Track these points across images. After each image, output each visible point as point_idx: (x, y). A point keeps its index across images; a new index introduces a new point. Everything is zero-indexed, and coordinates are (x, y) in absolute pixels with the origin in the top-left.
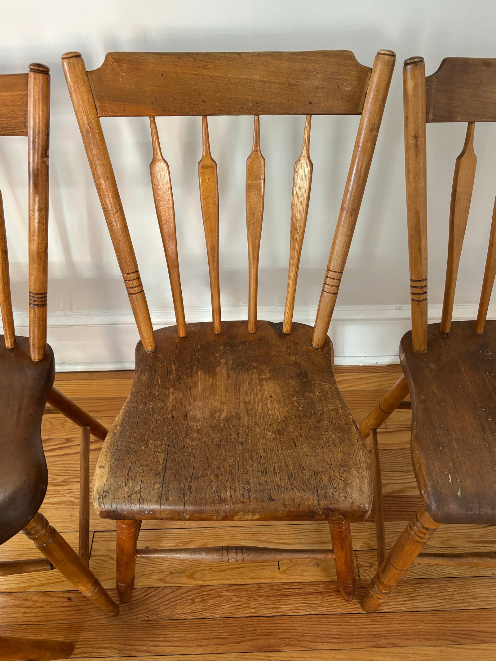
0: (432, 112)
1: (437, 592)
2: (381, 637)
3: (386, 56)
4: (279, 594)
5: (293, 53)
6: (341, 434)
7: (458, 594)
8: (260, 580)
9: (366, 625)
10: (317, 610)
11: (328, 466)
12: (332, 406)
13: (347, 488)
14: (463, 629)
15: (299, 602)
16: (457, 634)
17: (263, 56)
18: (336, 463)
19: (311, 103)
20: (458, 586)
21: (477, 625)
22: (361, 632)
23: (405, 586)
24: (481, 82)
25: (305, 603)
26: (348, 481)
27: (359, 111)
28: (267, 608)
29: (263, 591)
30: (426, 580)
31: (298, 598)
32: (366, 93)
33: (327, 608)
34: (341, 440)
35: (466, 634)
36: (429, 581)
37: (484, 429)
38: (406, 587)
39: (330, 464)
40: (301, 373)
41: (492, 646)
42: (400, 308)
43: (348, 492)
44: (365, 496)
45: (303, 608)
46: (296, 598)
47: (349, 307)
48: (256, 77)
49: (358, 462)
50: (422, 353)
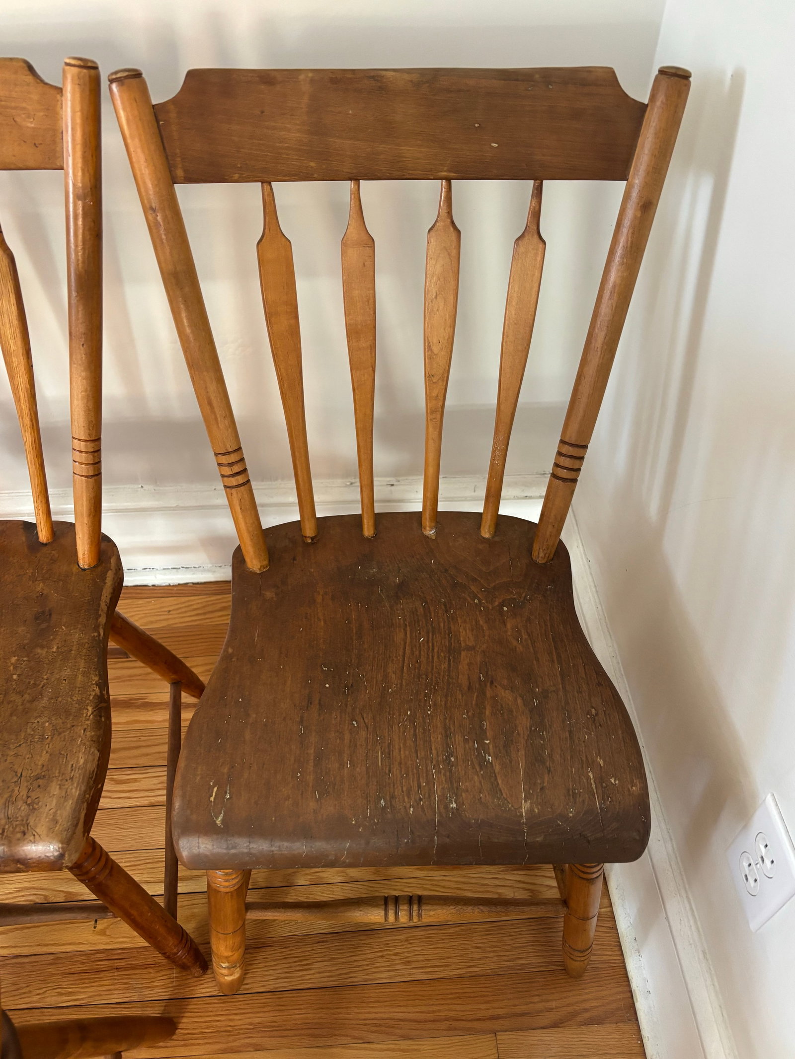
0: (179, 165)
1: (349, 955)
2: (239, 1034)
3: (74, 67)
4: (86, 970)
6: (61, 721)
7: (382, 957)
8: (59, 947)
9: (217, 1015)
10: (144, 993)
11: (15, 779)
12: (68, 670)
13: (30, 817)
14: (377, 1016)
15: (116, 981)
16: (365, 1024)
18: (30, 772)
20: (385, 943)
21: (403, 1009)
22: (207, 1028)
23: (298, 947)
24: (262, 112)
25: (126, 983)
26: (37, 804)
27: (58, 163)
28: (61, 994)
29: (61, 966)
30: (334, 935)
31: (115, 976)
32: (62, 132)
33: (160, 991)
34: (57, 732)
35: (380, 1026)
36: (339, 937)
37: (310, 702)
38: (299, 949)
39: (19, 775)
40: (43, 613)
41: (418, 1045)
42: (351, 484)
43: (31, 824)
44: (59, 829)
45: (121, 992)
46: (112, 974)
47: (268, 483)
49: (69, 769)
50: (258, 572)
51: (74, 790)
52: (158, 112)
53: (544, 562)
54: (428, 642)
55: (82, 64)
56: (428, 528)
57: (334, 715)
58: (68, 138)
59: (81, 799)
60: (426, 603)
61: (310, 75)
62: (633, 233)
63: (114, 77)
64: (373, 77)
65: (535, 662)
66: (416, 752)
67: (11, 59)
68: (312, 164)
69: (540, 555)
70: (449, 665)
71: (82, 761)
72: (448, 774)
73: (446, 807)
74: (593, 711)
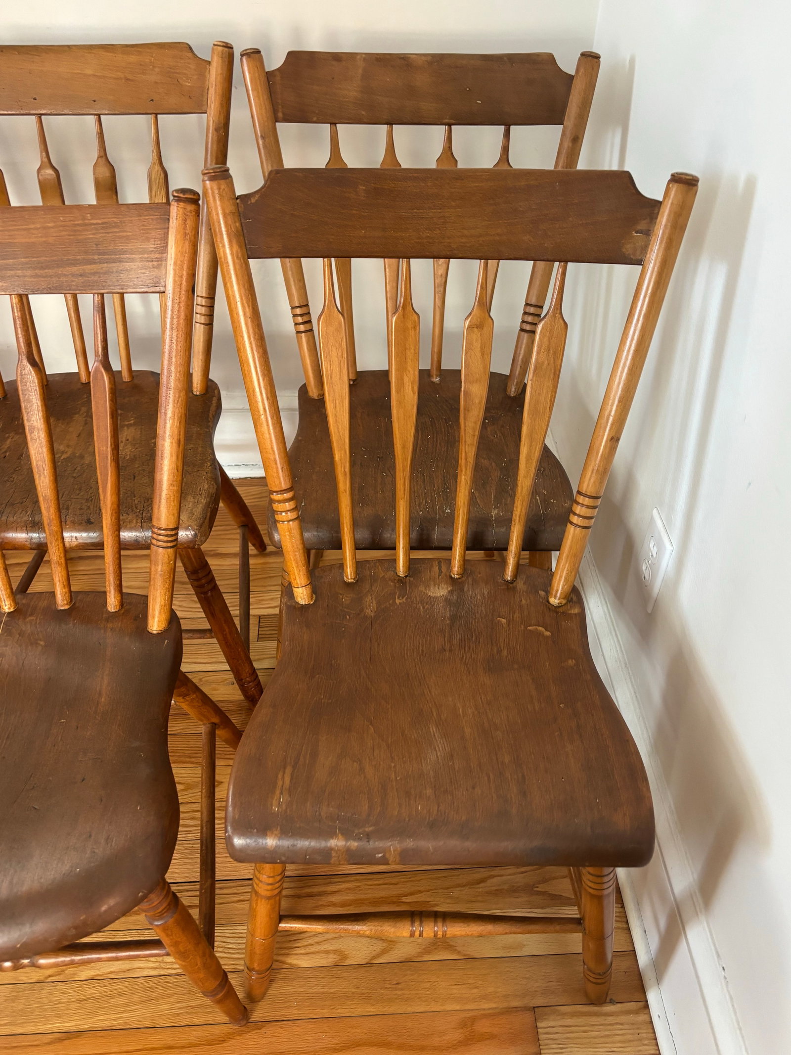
0: (280, 110)
3: (219, 47)
5: (127, 46)
17: (94, 48)
19: (152, 100)
24: (333, 78)
27: (204, 108)
32: (208, 89)
48: (89, 72)
49: (199, 490)
50: (317, 398)
51: (202, 500)
52: (270, 75)
53: (515, 395)
54: (433, 438)
55: (224, 44)
56: (435, 376)
57: (370, 470)
58: (212, 91)
59: (207, 505)
60: (433, 418)
61: (364, 56)
62: (567, 158)
63: (245, 52)
64: (403, 58)
65: (505, 447)
66: (425, 487)
67: (179, 43)
68: (363, 113)
69: (512, 391)
70: (447, 448)
71: (206, 487)
72: (445, 497)
73: (444, 512)
74: (542, 469)
